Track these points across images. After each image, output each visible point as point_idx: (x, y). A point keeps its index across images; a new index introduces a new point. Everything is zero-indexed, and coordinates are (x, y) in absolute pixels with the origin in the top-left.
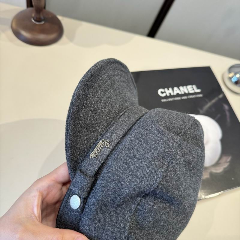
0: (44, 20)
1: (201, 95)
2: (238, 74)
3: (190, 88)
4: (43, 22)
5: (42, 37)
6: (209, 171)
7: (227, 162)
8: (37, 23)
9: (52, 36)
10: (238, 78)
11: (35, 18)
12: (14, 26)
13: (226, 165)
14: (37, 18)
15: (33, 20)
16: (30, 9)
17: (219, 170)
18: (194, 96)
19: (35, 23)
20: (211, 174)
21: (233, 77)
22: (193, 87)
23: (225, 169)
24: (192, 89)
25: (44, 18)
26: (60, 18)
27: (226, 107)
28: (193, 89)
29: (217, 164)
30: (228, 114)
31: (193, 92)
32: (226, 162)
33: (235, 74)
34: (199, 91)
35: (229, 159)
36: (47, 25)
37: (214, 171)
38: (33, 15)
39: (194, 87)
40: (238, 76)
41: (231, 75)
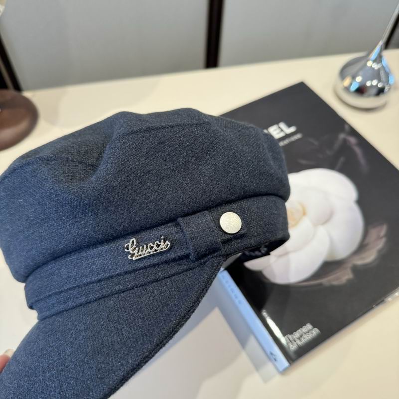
1: (298, 136)
2: (358, 76)
3: (275, 130)
6: (349, 265)
7: (382, 238)
10: (360, 83)
13: (380, 244)
17: (369, 257)
18: (286, 142)
20: (355, 270)
21: (351, 84)
22: (280, 127)
23: (379, 251)
24: (278, 131)
27: (352, 140)
28: (282, 130)
29: (362, 247)
30: (358, 151)
31: (282, 135)
32: (379, 238)
33: (354, 78)
34: (292, 129)
35: (383, 230)
37: (359, 262)
39: (282, 125)
40: (359, 79)
41: (347, 82)
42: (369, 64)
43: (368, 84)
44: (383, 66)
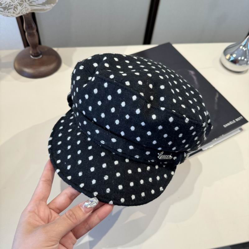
0: (41, 54)
2: (234, 54)
4: (41, 56)
5: (43, 69)
8: (36, 58)
9: (52, 66)
10: (235, 58)
11: (33, 54)
12: (16, 66)
14: (34, 54)
15: (32, 57)
16: (27, 48)
19: (34, 59)
21: (230, 58)
25: (41, 52)
26: (55, 49)
33: (231, 55)
36: (45, 58)
38: (31, 52)
40: (234, 56)
41: (228, 57)
42: (241, 47)
43: (239, 58)
44: (248, 49)
